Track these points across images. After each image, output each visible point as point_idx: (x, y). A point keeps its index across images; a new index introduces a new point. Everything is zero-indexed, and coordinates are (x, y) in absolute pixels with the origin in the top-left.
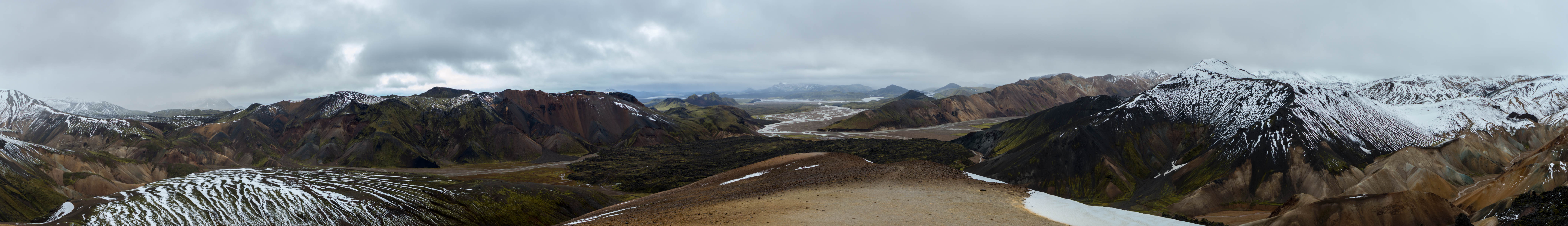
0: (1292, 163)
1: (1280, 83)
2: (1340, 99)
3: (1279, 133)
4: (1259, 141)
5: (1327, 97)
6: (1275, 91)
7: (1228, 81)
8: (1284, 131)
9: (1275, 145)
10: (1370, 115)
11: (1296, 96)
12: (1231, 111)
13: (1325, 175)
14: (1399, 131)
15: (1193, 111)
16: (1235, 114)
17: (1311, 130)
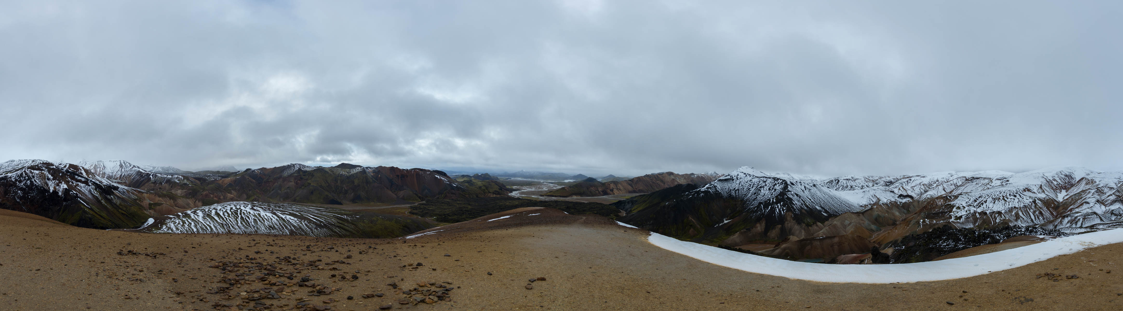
0: (786, 220)
1: (781, 180)
2: (811, 188)
3: (780, 205)
4: (769, 209)
5: (805, 187)
6: (778, 183)
7: (754, 178)
8: (783, 204)
9: (778, 211)
10: (827, 196)
11: (789, 186)
12: (755, 193)
13: (803, 226)
14: (842, 204)
15: (736, 193)
16: (757, 195)
17: (796, 204)
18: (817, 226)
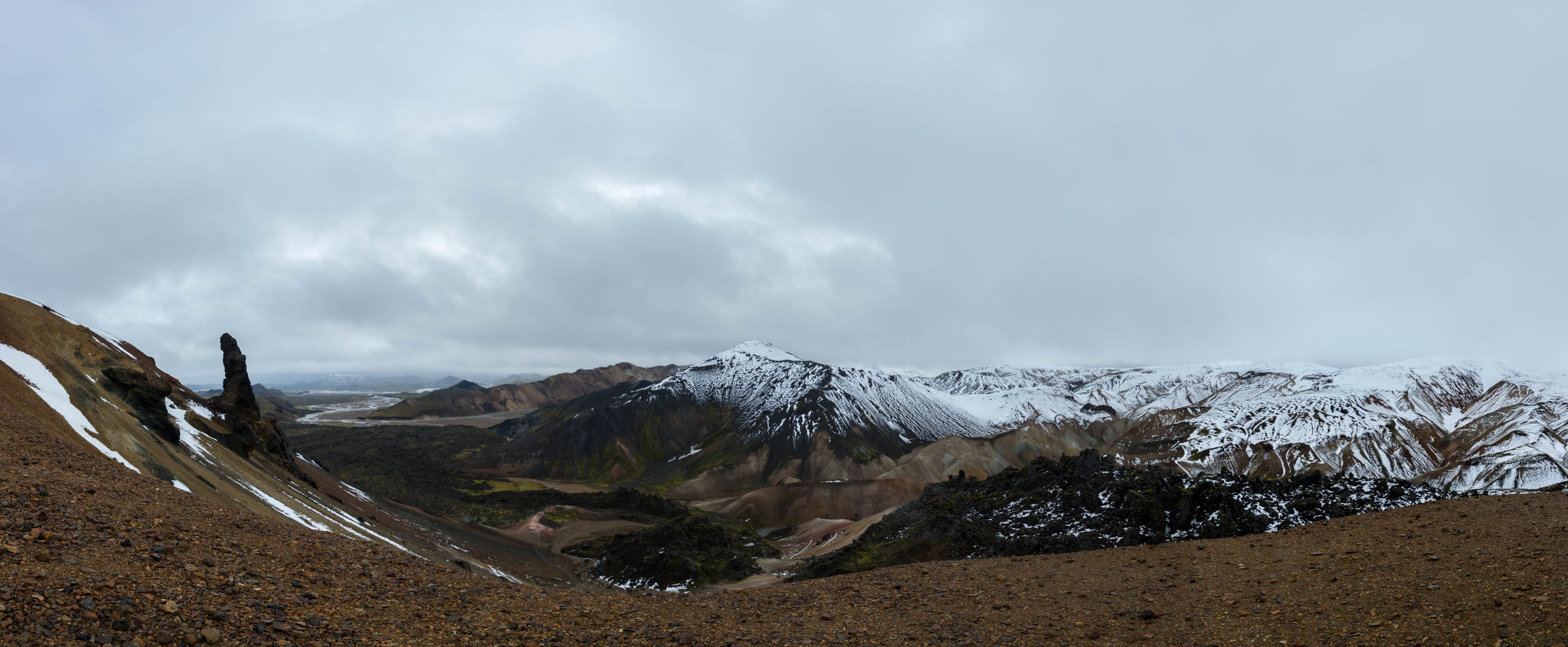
0: (815, 450)
1: (820, 365)
2: (885, 383)
3: (805, 417)
4: (781, 424)
5: (870, 381)
6: (813, 373)
7: (766, 363)
8: (812, 414)
9: (799, 429)
10: (918, 402)
11: (833, 378)
12: (763, 394)
13: (848, 464)
14: (950, 420)
15: (724, 394)
16: (766, 398)
17: (841, 415)
18: (880, 463)
